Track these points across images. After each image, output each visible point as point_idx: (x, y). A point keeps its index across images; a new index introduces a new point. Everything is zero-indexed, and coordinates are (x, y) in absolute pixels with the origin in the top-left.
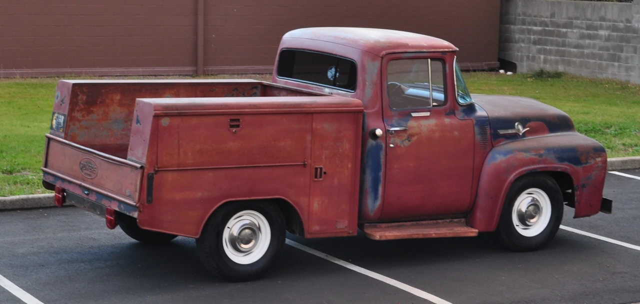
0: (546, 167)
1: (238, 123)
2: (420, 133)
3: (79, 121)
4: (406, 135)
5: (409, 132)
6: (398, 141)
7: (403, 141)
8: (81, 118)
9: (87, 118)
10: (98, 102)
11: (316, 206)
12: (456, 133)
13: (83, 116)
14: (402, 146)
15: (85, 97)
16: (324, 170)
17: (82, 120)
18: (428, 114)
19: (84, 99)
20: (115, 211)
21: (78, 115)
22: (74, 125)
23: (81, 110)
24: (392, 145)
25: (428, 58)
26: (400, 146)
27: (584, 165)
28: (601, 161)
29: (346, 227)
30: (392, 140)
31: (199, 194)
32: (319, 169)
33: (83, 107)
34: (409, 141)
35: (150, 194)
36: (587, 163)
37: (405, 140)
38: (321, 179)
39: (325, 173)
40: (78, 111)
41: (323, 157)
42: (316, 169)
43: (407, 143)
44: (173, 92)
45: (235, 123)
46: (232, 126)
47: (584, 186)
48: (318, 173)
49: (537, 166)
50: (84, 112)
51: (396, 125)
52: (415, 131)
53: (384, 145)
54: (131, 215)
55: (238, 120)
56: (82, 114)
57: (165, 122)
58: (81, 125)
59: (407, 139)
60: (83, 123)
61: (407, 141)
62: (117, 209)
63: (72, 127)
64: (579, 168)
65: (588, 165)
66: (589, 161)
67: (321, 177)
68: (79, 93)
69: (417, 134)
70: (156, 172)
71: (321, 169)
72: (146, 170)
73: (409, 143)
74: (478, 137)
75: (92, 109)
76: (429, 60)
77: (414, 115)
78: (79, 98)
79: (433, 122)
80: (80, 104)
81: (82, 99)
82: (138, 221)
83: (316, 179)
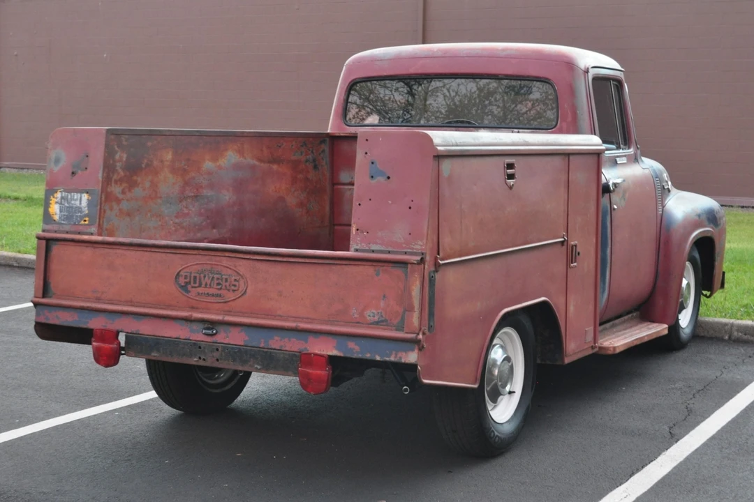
3: (118, 201)
8: (120, 196)
9: (129, 195)
10: (143, 166)
13: (123, 192)
15: (125, 156)
16: (578, 249)
17: (123, 199)
19: (124, 159)
20: (330, 357)
21: (116, 190)
22: (111, 209)
23: (120, 181)
26: (620, 208)
31: (479, 306)
33: (122, 173)
35: (431, 312)
38: (575, 265)
39: (578, 254)
40: (116, 182)
42: (572, 248)
44: (235, 147)
45: (511, 171)
46: (508, 177)
50: (124, 185)
54: (392, 359)
55: (514, 166)
56: (121, 188)
57: (446, 168)
58: (120, 210)
60: (125, 205)
62: (335, 353)
63: (108, 212)
67: (575, 261)
68: (116, 148)
71: (576, 247)
72: (426, 266)
75: (135, 178)
78: (117, 157)
80: (118, 168)
81: (120, 160)
82: (419, 368)
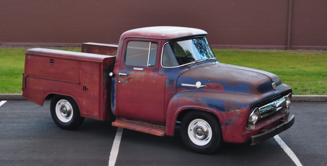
0: (200, 108)
1: (53, 61)
2: (134, 78)
4: (127, 78)
5: (129, 77)
6: (123, 80)
7: (125, 81)
11: (84, 103)
12: (154, 81)
14: (125, 83)
16: (87, 88)
18: (142, 69)
19: (86, 50)
24: (120, 82)
25: (150, 42)
26: (123, 83)
27: (226, 112)
28: (240, 112)
29: (97, 116)
30: (120, 79)
31: (41, 88)
32: (85, 87)
34: (128, 81)
35: (26, 85)
36: (229, 111)
37: (126, 80)
38: (86, 91)
39: (87, 89)
41: (87, 81)
42: (84, 86)
43: (127, 82)
45: (52, 61)
46: (51, 62)
47: (227, 124)
48: (85, 89)
49: (195, 106)
51: (124, 73)
52: (132, 77)
53: (116, 81)
55: (53, 60)
57: (29, 57)
59: (128, 80)
61: (127, 81)
64: (223, 113)
65: (230, 112)
66: (230, 110)
67: (86, 90)
69: (133, 78)
70: (27, 76)
71: (86, 87)
72: (24, 75)
73: (128, 82)
74: (167, 85)
76: (150, 43)
77: (135, 69)
78: (85, 49)
79: (144, 73)
83: (84, 91)
